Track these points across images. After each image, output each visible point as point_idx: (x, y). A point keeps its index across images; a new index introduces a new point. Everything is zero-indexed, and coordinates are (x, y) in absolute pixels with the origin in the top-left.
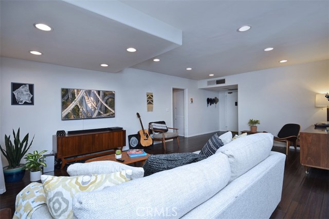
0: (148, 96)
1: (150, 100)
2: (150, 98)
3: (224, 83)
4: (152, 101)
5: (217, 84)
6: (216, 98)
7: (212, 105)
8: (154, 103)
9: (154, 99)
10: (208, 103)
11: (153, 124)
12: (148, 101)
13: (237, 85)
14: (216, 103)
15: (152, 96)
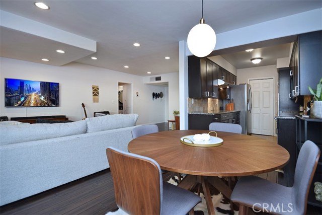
0: (93, 88)
1: (95, 92)
2: (95, 90)
3: (160, 80)
4: (98, 93)
5: (156, 80)
6: (161, 93)
7: (157, 98)
8: (99, 95)
9: (100, 91)
10: (154, 97)
11: (96, 113)
12: (93, 93)
13: (168, 82)
14: (161, 97)
15: (98, 89)
